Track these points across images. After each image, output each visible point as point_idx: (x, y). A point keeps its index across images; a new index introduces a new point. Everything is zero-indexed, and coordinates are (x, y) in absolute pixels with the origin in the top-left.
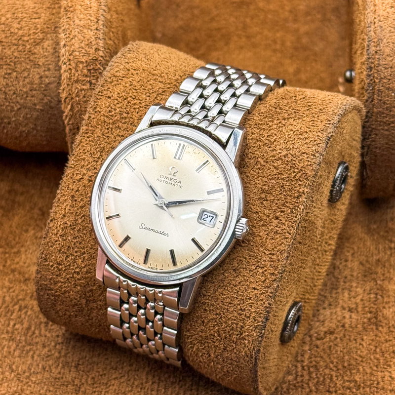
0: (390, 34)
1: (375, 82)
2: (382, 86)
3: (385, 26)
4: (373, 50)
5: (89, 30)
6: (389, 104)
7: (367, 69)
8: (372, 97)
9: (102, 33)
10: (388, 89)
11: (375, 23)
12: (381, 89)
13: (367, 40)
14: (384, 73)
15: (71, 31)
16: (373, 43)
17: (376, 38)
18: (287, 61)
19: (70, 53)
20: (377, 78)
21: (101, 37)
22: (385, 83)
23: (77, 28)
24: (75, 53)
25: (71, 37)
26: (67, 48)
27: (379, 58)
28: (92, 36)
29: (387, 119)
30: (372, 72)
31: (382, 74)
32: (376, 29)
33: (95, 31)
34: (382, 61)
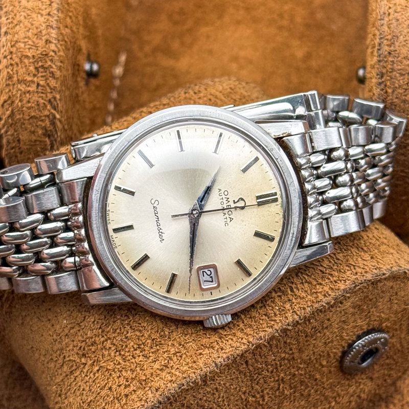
1: (386, 92)
2: (397, 98)
3: (403, 18)
4: (386, 50)
5: (39, 16)
7: (378, 75)
9: (55, 20)
10: (404, 102)
11: (389, 14)
12: (395, 102)
13: (378, 37)
14: (399, 81)
15: (15, 15)
16: (385, 41)
17: (390, 34)
19: (13, 43)
20: (389, 87)
21: (54, 26)
22: (401, 94)
23: (24, 12)
24: (20, 44)
25: (15, 22)
26: (9, 37)
27: (393, 62)
28: (42, 24)
30: (383, 80)
31: (397, 82)
32: (391, 22)
33: (47, 17)
34: (398, 66)
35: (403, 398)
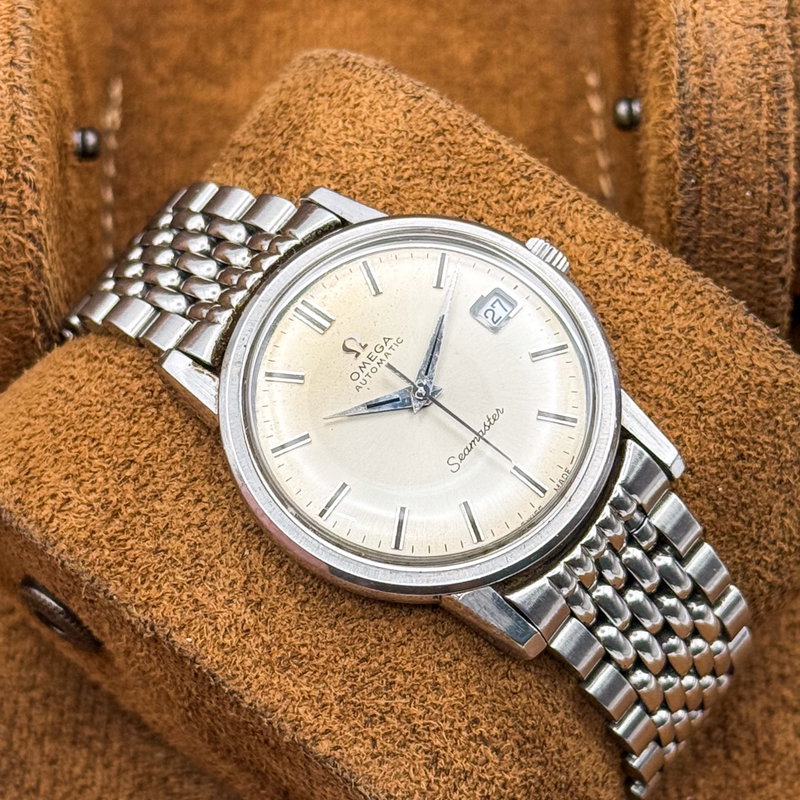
0: (736, 42)
1: (701, 164)
2: (721, 175)
3: (722, 20)
4: (695, 85)
6: (741, 217)
7: (682, 133)
8: (696, 203)
9: (26, 74)
10: (735, 181)
11: (695, 13)
12: (718, 183)
13: (676, 59)
14: (724, 142)
16: (692, 67)
17: (700, 52)
18: (454, 33)
20: (707, 156)
22: (729, 166)
27: (709, 105)
29: (736, 253)
30: (693, 142)
31: (720, 144)
32: (699, 28)
33: (8, 69)
34: (719, 113)
35: (756, 737)
